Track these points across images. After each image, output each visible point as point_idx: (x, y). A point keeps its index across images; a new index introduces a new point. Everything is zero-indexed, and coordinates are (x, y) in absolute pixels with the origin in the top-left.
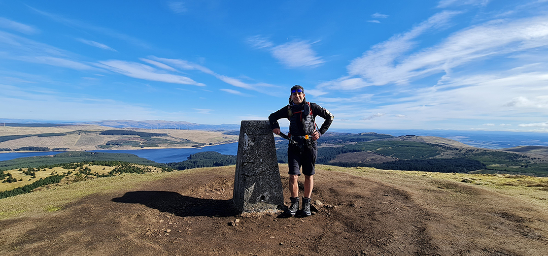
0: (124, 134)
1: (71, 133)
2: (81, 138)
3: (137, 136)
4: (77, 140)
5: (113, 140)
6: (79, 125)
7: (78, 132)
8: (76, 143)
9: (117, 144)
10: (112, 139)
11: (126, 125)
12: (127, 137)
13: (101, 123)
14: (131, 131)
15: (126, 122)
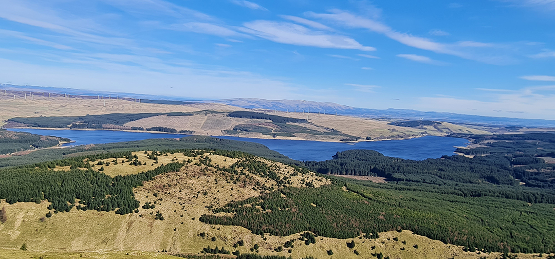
0: (253, 118)
1: (198, 113)
2: (207, 120)
3: (269, 121)
4: (204, 122)
5: (241, 125)
6: (207, 104)
7: (205, 112)
8: (202, 125)
9: (245, 129)
10: (240, 123)
11: (257, 105)
12: (257, 122)
13: (230, 102)
14: (262, 113)
15: (257, 102)
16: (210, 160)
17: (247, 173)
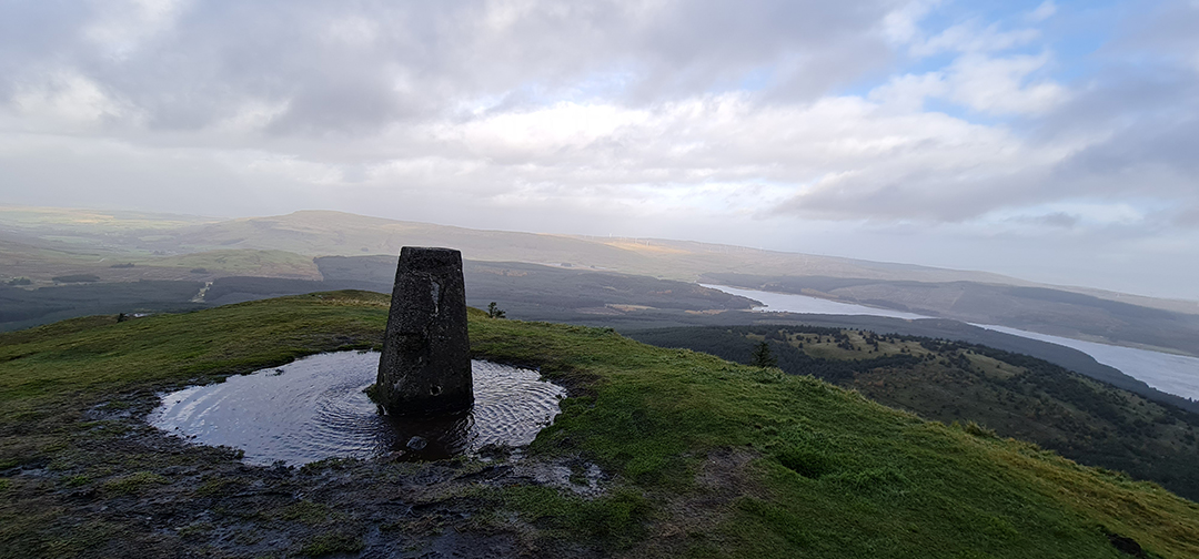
16: (969, 362)
17: (1044, 395)
